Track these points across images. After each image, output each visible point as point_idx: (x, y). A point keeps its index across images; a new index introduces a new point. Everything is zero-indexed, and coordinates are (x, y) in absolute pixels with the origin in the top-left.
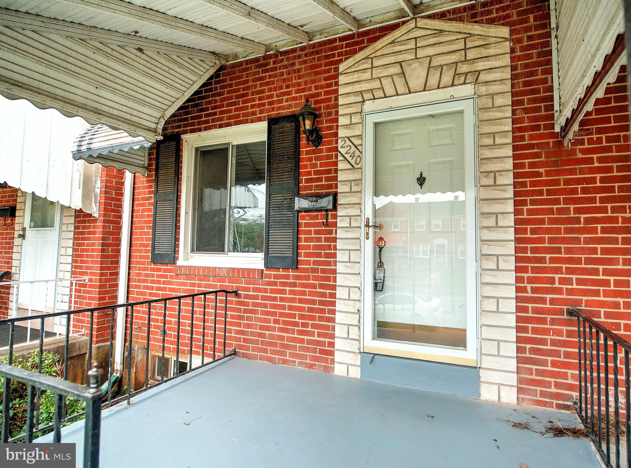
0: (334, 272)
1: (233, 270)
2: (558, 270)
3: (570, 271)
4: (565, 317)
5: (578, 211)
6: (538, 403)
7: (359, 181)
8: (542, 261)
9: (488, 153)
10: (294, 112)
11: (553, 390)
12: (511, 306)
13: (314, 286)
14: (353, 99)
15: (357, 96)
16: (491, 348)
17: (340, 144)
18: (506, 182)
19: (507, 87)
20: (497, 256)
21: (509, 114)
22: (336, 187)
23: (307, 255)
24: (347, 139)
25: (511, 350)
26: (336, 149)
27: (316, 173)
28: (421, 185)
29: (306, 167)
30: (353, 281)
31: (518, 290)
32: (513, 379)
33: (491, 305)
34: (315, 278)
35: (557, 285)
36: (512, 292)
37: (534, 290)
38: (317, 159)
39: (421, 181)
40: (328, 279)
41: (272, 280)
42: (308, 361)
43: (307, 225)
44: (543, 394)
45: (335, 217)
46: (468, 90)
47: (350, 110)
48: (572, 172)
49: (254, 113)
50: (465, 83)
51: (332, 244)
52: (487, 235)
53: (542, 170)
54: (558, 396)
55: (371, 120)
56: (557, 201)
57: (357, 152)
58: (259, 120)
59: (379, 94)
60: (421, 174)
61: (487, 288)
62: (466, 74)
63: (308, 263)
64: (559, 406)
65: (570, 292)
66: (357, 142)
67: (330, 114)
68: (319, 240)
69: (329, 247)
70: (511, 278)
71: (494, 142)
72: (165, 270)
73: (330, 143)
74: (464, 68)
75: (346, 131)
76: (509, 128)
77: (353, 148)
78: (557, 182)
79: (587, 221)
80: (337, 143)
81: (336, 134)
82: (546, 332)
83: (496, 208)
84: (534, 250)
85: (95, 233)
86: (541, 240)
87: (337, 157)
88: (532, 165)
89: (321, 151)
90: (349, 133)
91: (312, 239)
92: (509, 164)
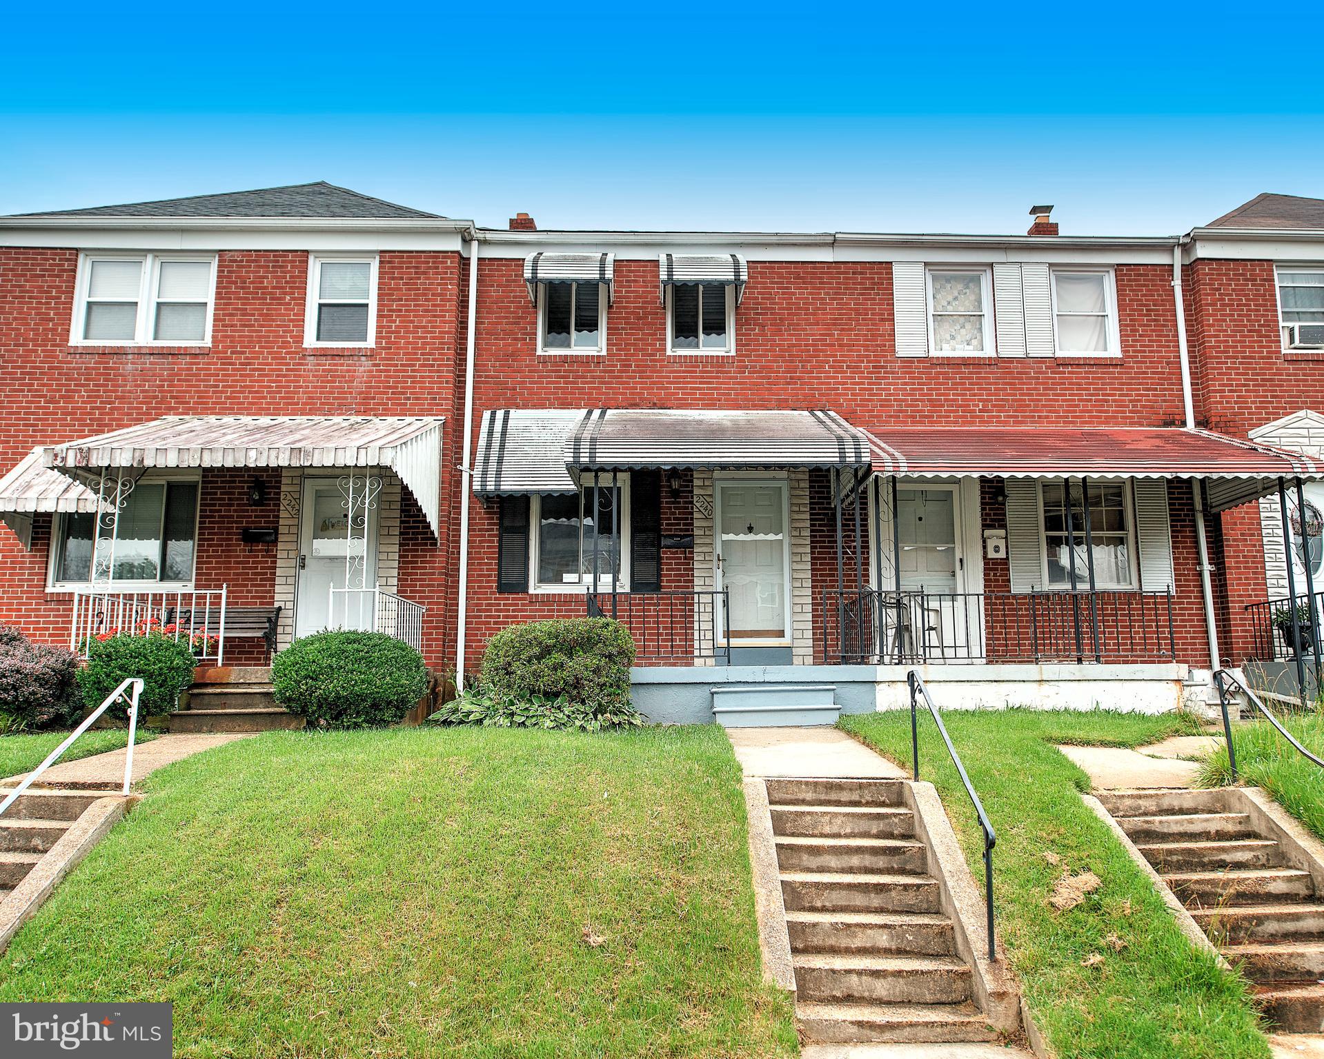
0: (692, 593)
2: (833, 587)
7: (711, 528)
8: (824, 581)
9: (796, 517)
12: (809, 608)
13: (676, 604)
16: (798, 634)
17: (695, 499)
18: (806, 534)
19: (807, 477)
20: (802, 579)
21: (808, 493)
22: (692, 530)
23: (668, 581)
24: (700, 497)
25: (809, 634)
26: (692, 503)
27: (675, 519)
28: (750, 531)
29: (665, 513)
30: (707, 599)
31: (813, 599)
33: (798, 609)
34: (675, 599)
35: (833, 595)
36: (809, 600)
37: (822, 599)
38: (675, 508)
39: (750, 528)
40: (687, 598)
41: (637, 602)
42: (672, 661)
43: (667, 558)
45: (692, 553)
46: (783, 474)
47: (703, 476)
50: (782, 470)
51: (690, 573)
52: (796, 566)
53: (824, 529)
54: (834, 657)
55: (719, 485)
56: (833, 547)
57: (709, 507)
60: (750, 523)
61: (796, 598)
63: (670, 587)
66: (709, 500)
67: (686, 476)
68: (679, 570)
69: (688, 575)
70: (809, 592)
71: (800, 510)
72: (513, 599)
73: (686, 497)
75: (700, 490)
76: (808, 502)
77: (706, 504)
80: (692, 497)
81: (692, 492)
82: (826, 622)
83: (801, 550)
84: (821, 575)
85: (434, 562)
86: (825, 570)
87: (692, 508)
88: (820, 525)
89: (679, 503)
90: (702, 492)
91: (672, 570)
92: (808, 524)
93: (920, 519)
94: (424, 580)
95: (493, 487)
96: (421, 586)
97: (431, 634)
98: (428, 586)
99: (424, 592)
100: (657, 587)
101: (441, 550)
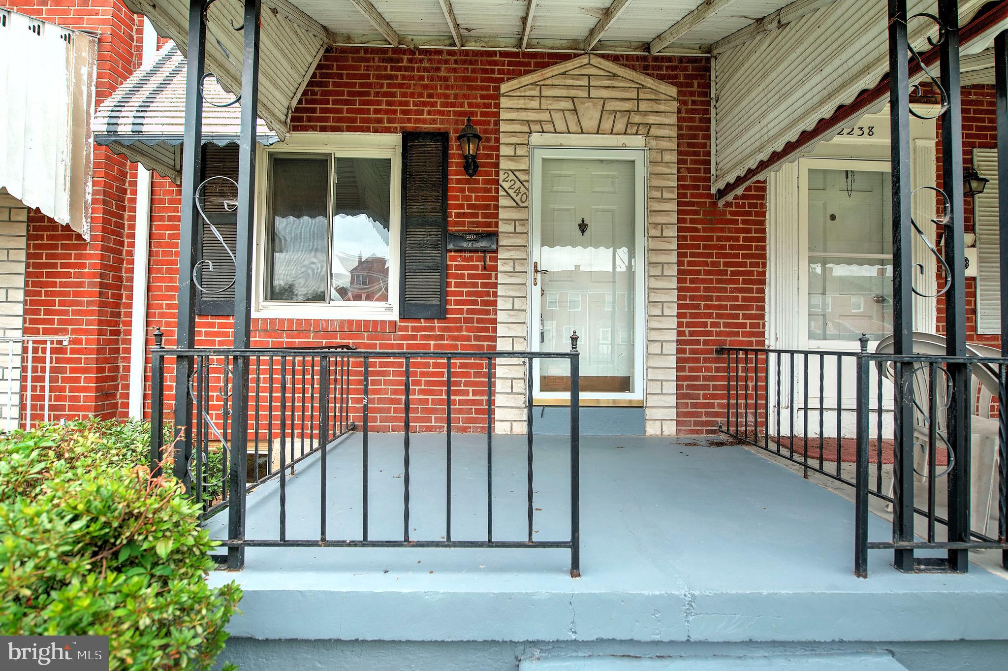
0: (494, 321)
1: (350, 322)
2: (709, 316)
3: (719, 316)
4: (715, 355)
5: (726, 264)
6: (693, 432)
7: (524, 221)
8: (697, 307)
9: (656, 206)
10: (439, 129)
11: (704, 419)
12: (672, 348)
13: (468, 339)
14: (517, 128)
15: (524, 125)
16: (655, 388)
17: (502, 176)
18: (671, 234)
19: (674, 145)
20: (663, 303)
21: (675, 171)
22: (497, 225)
23: (457, 302)
24: (510, 173)
25: (671, 388)
26: (497, 182)
27: (470, 207)
28: (583, 232)
29: (456, 198)
30: (518, 331)
31: (679, 333)
32: (673, 414)
33: (655, 349)
34: (469, 329)
35: (709, 329)
36: (673, 336)
37: (691, 334)
38: (471, 190)
39: (583, 227)
40: (486, 330)
41: (410, 333)
42: (461, 424)
43: (457, 267)
44: (696, 423)
45: (495, 259)
46: (638, 141)
47: (514, 140)
48: (722, 230)
49: (380, 121)
50: (637, 134)
51: (491, 290)
52: (654, 284)
53: (699, 226)
54: (707, 423)
55: (539, 155)
56: (710, 255)
57: (523, 189)
58: (388, 130)
59: (548, 127)
60: (583, 221)
61: (653, 333)
62: (639, 125)
63: (461, 311)
64: (708, 432)
65: (719, 334)
66: (523, 177)
67: (488, 140)
68: (475, 285)
69: (488, 294)
70: (673, 323)
71: (662, 196)
73: (488, 174)
74: (637, 119)
75: (510, 163)
76: (675, 184)
77: (518, 184)
78: (711, 238)
79: (733, 273)
80: (497, 174)
81: (497, 165)
82: (699, 369)
83: (663, 258)
84: (692, 298)
85: (83, 266)
86: (697, 289)
87: (497, 191)
88: (692, 221)
89: (477, 182)
90: (512, 165)
91: (464, 285)
92: (674, 218)
93: (833, 217)
94: (67, 294)
95: (129, 128)
96: (62, 303)
97: (78, 380)
98: (72, 303)
99: (66, 313)
100: (441, 313)
101: (93, 247)
